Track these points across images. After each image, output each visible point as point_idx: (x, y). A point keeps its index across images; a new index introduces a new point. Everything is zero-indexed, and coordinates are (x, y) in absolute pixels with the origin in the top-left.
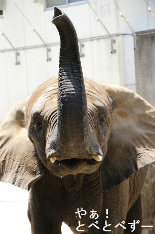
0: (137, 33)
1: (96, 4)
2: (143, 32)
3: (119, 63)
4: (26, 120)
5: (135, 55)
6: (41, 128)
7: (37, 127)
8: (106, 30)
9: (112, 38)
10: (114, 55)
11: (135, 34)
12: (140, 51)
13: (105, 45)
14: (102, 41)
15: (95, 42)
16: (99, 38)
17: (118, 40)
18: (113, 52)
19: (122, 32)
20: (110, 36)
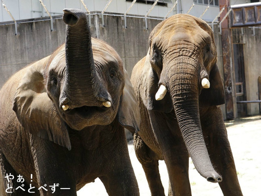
6: (56, 84)
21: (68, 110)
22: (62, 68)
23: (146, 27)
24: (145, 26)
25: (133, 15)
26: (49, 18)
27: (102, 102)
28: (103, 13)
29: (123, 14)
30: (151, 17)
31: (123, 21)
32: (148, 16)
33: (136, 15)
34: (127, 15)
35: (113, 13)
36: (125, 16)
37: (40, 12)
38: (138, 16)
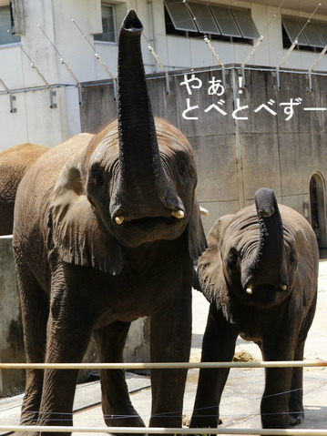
0: (83, 84)
1: (30, 47)
2: (90, 83)
3: (61, 120)
4: (82, 177)
5: (81, 111)
6: (102, 184)
7: (98, 182)
8: (44, 79)
9: (51, 90)
10: (54, 110)
11: (80, 86)
12: (87, 105)
13: (42, 97)
14: (39, 93)
15: (30, 94)
16: (34, 89)
17: (59, 91)
18: (53, 106)
19: (63, 81)
20: (49, 87)
21: (123, 222)
22: (111, 162)
23: (311, 87)
24: (308, 85)
25: (290, 70)
26: (164, 74)
27: (171, 210)
28: (243, 66)
29: (275, 68)
30: (317, 72)
31: (275, 78)
32: (313, 71)
33: (294, 70)
34: (281, 69)
35: (260, 67)
36: (278, 70)
37: (153, 66)
38: (298, 70)
